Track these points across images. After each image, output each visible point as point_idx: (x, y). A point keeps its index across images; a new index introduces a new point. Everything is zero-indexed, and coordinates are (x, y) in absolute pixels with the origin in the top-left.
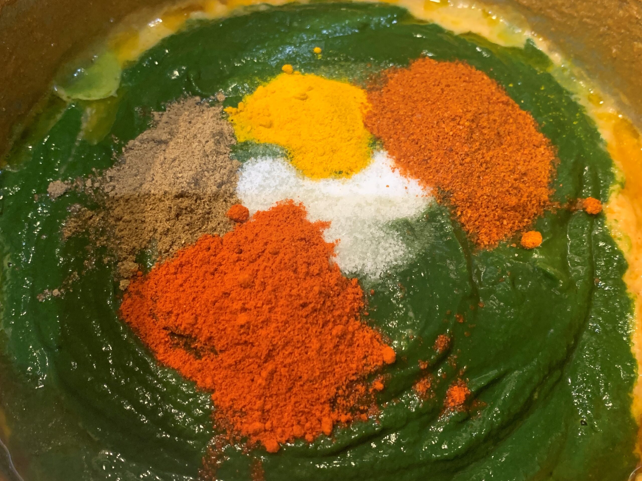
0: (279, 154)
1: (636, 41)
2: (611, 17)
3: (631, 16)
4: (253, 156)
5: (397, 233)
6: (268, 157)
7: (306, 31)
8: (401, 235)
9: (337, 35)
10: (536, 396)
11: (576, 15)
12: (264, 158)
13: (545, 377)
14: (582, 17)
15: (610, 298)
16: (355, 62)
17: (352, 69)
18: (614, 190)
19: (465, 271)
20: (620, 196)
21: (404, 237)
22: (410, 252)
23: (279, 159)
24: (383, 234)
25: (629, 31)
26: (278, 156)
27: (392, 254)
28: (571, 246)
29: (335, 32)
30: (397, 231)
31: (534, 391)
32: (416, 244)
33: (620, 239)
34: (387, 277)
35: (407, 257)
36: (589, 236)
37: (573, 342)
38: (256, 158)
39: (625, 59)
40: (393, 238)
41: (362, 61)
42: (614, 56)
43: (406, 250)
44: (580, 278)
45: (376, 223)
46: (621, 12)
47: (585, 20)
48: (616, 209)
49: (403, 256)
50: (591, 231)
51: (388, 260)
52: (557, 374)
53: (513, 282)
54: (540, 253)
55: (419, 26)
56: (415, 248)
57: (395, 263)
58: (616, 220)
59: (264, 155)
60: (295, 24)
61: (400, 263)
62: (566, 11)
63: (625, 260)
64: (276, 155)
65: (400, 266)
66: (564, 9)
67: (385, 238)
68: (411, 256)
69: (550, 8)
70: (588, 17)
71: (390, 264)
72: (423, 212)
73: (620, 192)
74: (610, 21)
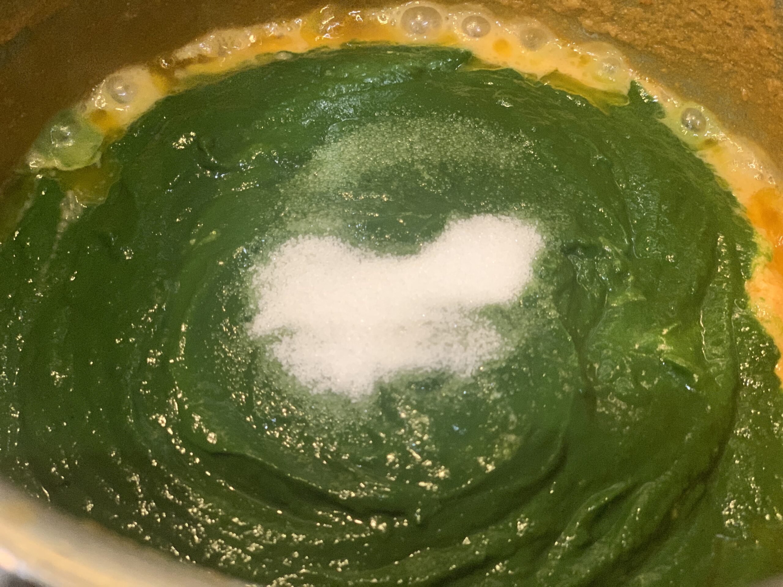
0: (326, 231)
1: (770, 77)
2: (736, 49)
3: (761, 47)
4: (293, 235)
5: (489, 322)
6: (312, 236)
7: (343, 80)
8: (493, 324)
9: (386, 82)
10: (675, 514)
11: (692, 49)
12: (307, 237)
13: (685, 490)
14: (700, 53)
15: (760, 396)
16: (412, 117)
17: (409, 126)
18: (759, 264)
19: (576, 364)
20: (767, 270)
21: (497, 326)
22: (507, 344)
23: (327, 238)
24: (470, 323)
25: (760, 66)
26: (325, 234)
27: (485, 346)
28: (706, 335)
29: (383, 80)
30: (489, 318)
31: (672, 507)
32: (514, 334)
33: (767, 322)
34: (480, 375)
35: (504, 349)
36: (729, 321)
37: (716, 450)
38: (296, 238)
39: (759, 102)
40: (484, 327)
41: (421, 115)
42: (745, 99)
43: (501, 341)
44: (720, 373)
45: (461, 310)
46: (748, 43)
47: (705, 55)
48: (763, 285)
49: (499, 349)
50: (730, 315)
51: (480, 353)
52: (700, 488)
53: (636, 379)
54: (667, 342)
55: (489, 71)
56: (512, 339)
57: (489, 357)
58: (762, 298)
59: (306, 233)
60: (328, 73)
61: (496, 357)
62: (678, 45)
63: (776, 347)
64: (323, 233)
65: (495, 362)
66: (676, 44)
67: (474, 328)
68: (509, 348)
69: (659, 43)
70: (709, 52)
71: (484, 358)
72: (519, 295)
73: (766, 266)
74: (735, 55)
